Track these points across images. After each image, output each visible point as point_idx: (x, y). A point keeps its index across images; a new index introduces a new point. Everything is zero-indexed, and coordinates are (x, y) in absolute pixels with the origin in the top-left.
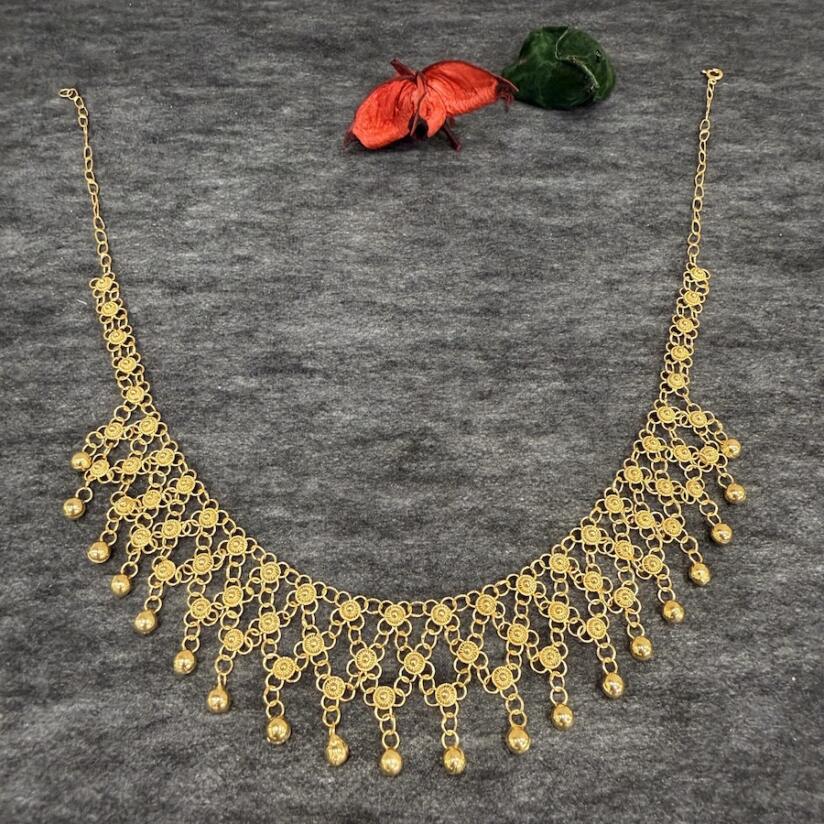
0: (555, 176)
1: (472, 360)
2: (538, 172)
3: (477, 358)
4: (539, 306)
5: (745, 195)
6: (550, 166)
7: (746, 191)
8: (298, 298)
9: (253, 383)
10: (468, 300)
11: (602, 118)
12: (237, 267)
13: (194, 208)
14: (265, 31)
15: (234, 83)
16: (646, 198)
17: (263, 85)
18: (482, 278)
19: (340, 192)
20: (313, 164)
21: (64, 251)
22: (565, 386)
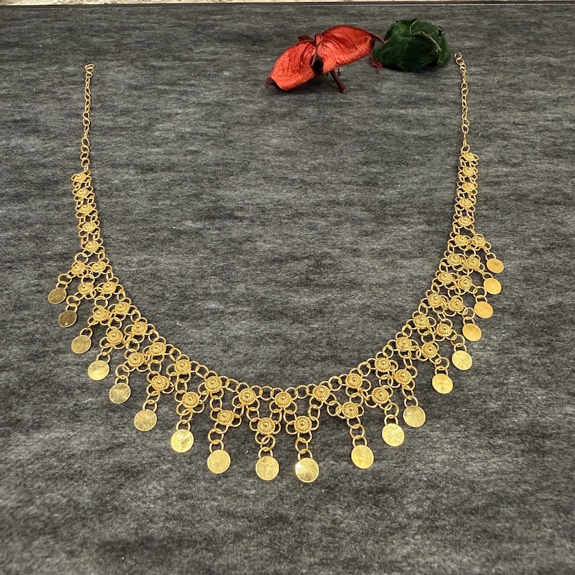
0: (413, 108)
1: (358, 212)
2: (401, 106)
3: (362, 210)
4: (406, 180)
5: (549, 118)
6: (409, 103)
7: (550, 116)
8: (232, 175)
9: (199, 225)
10: (354, 177)
11: (444, 77)
12: (189, 158)
13: (161, 125)
14: (213, 31)
15: (192, 60)
16: (478, 120)
17: (211, 60)
18: (364, 165)
19: (263, 116)
20: (244, 101)
21: (69, 149)
22: (428, 228)
